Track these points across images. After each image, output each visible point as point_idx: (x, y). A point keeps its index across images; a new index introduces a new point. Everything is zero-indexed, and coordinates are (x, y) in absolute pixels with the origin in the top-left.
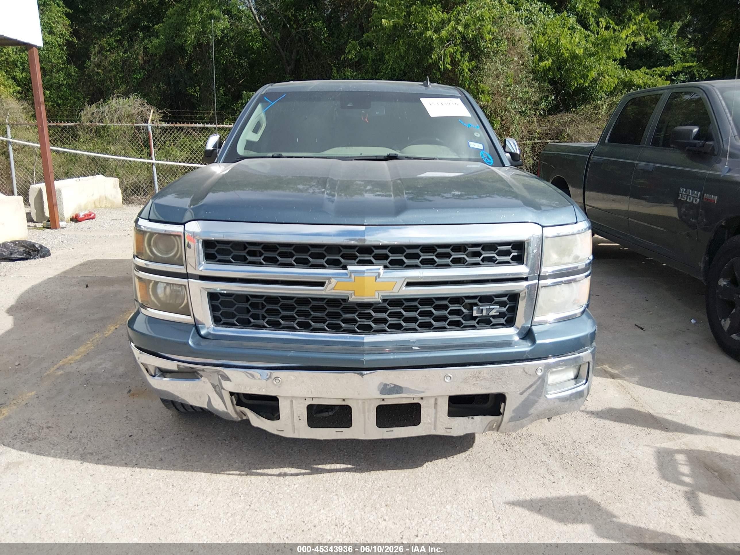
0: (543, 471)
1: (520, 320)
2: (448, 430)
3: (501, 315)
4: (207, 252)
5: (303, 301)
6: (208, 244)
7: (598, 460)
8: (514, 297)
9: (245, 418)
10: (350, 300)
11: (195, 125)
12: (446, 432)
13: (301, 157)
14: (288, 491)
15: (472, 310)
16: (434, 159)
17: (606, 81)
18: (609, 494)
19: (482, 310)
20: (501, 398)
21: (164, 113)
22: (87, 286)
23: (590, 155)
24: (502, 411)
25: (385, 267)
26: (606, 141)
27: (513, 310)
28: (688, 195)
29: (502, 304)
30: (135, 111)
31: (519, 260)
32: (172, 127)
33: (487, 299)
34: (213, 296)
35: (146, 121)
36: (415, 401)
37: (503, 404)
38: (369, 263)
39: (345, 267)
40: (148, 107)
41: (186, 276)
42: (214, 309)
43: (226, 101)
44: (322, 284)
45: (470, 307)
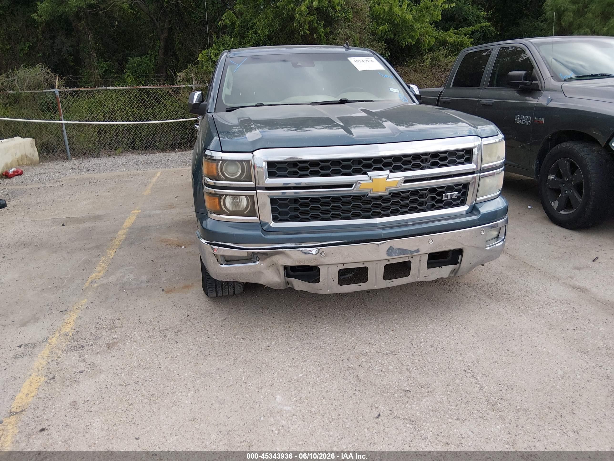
0: (477, 300)
1: (470, 199)
2: (427, 277)
3: (459, 198)
4: (269, 170)
5: (336, 199)
6: (270, 164)
7: (507, 291)
8: (466, 186)
9: (290, 286)
10: (370, 195)
11: (98, 88)
12: (426, 279)
13: (279, 105)
14: (323, 331)
15: (442, 196)
16: (371, 101)
17: (427, 40)
18: (522, 307)
19: (448, 195)
20: (460, 252)
21: (68, 79)
22: (63, 225)
23: (439, 97)
24: (459, 261)
25: (391, 172)
26: (451, 86)
27: (465, 194)
28: (522, 120)
29: (459, 191)
30: (42, 79)
31: (469, 160)
32: (78, 91)
33: (450, 188)
34: (273, 201)
35: (53, 87)
36: (407, 260)
37: (460, 256)
38: (380, 169)
39: (365, 173)
40: (52, 75)
41: (255, 189)
42: (273, 210)
43: (108, 66)
44: (350, 186)
45: (440, 194)
